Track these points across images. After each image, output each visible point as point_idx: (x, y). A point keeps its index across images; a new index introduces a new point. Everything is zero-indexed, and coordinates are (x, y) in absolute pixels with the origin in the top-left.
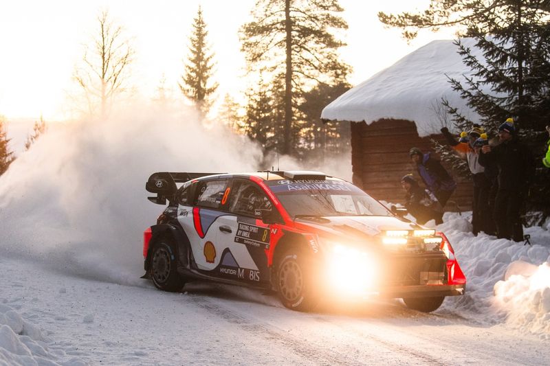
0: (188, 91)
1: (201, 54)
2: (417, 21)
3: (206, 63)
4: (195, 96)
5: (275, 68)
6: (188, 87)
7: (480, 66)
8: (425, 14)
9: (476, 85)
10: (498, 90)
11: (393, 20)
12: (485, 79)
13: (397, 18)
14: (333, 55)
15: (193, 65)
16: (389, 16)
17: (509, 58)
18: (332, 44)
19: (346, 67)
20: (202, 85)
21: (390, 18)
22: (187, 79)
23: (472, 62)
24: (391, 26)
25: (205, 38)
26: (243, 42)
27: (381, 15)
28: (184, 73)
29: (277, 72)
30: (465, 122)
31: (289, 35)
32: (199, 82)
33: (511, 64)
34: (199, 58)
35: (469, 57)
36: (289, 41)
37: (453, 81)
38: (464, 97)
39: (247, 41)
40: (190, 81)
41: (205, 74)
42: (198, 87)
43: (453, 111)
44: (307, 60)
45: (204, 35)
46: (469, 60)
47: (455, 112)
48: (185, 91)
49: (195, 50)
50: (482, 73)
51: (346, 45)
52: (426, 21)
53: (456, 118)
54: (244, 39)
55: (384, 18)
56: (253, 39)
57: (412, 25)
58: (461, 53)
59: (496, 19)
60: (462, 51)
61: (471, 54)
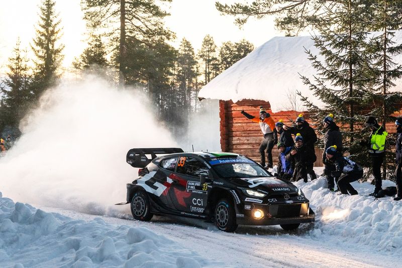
0: (38, 51)
1: (49, 21)
2: (246, 10)
3: (54, 27)
4: (45, 56)
5: (112, 34)
6: (39, 48)
7: (323, 68)
8: (252, 5)
9: (322, 83)
10: (336, 85)
11: (227, 9)
12: (327, 77)
13: (231, 7)
14: (159, 23)
15: (43, 30)
16: (224, 6)
17: (343, 63)
19: (170, 33)
20: (50, 47)
21: (225, 7)
22: (37, 42)
23: (318, 65)
24: (226, 14)
25: (53, 7)
26: (85, 11)
27: (217, 5)
28: (36, 36)
30: (312, 107)
31: (123, 7)
32: (48, 44)
33: (343, 67)
34: (48, 24)
35: (316, 62)
36: (123, 11)
37: (304, 78)
38: (312, 89)
39: (88, 11)
40: (40, 44)
41: (53, 38)
43: (304, 99)
44: (137, 27)
45: (52, 5)
46: (316, 64)
47: (306, 100)
48: (37, 52)
49: (45, 17)
50: (325, 73)
51: (169, 14)
52: (253, 10)
53: (306, 104)
54: (85, 9)
55: (220, 7)
56: (92, 9)
57: (242, 13)
58: (310, 59)
59: (335, 36)
60: (311, 57)
61: (317, 60)
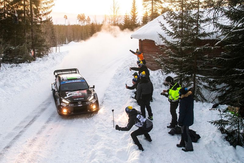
3: (135, 8)
6: (132, 13)
7: (167, 30)
10: (174, 38)
18: (162, 3)
23: (165, 29)
25: (135, 3)
29: (150, 9)
33: (178, 29)
35: (164, 27)
36: (152, 3)
37: (159, 34)
40: (132, 12)
42: (134, 13)
46: (164, 28)
49: (133, 5)
50: (168, 33)
54: (143, 3)
58: (161, 26)
60: (161, 25)
61: (165, 26)
